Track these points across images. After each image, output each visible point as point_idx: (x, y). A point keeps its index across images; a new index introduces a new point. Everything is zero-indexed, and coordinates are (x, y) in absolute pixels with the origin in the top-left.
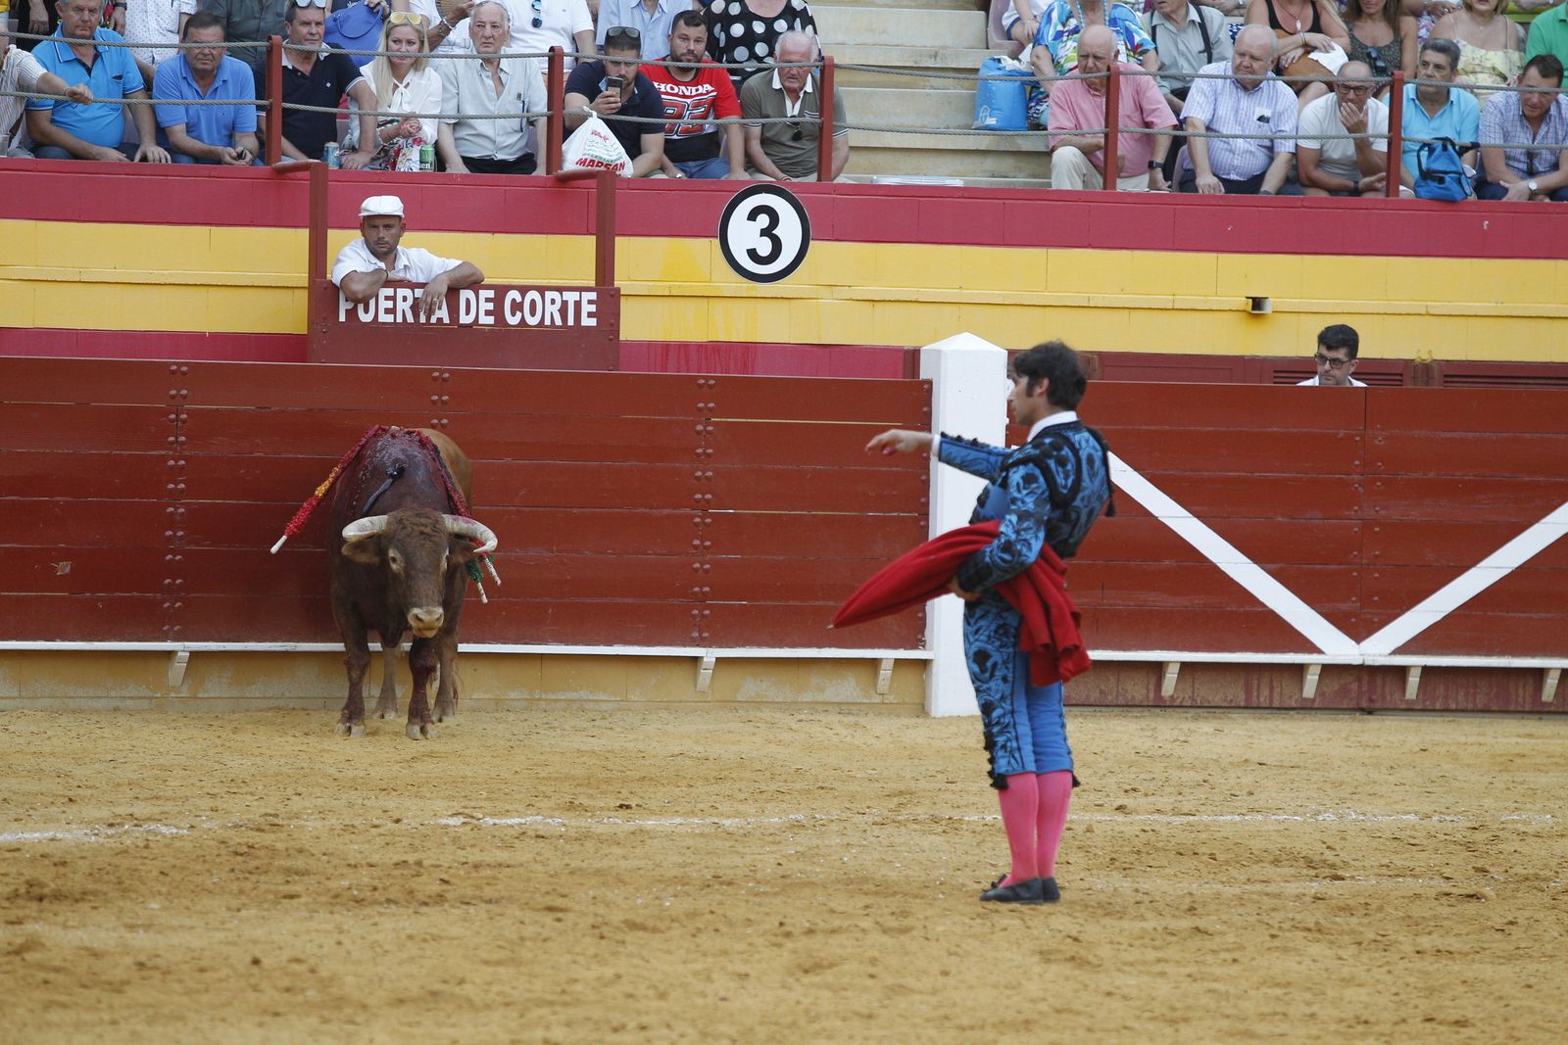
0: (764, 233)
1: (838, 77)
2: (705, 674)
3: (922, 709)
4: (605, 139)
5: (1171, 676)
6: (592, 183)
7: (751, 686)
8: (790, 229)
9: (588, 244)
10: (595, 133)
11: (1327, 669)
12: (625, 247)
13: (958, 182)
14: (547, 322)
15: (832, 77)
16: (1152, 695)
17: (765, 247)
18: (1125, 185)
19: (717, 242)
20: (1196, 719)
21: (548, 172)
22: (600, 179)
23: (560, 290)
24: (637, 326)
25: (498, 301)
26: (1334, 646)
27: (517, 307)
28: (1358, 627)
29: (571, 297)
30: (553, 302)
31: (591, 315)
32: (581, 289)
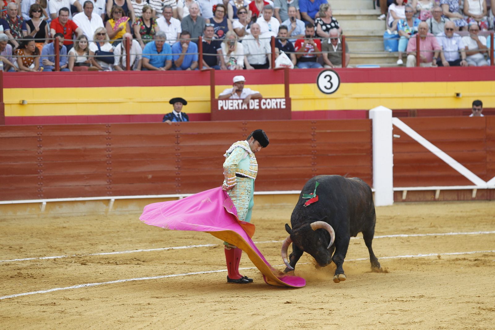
0: (329, 81)
1: (346, 39)
4: (286, 59)
5: (438, 194)
6: (283, 71)
8: (335, 80)
9: (282, 87)
10: (283, 57)
11: (479, 190)
12: (292, 87)
13: (379, 67)
14: (273, 107)
15: (344, 40)
16: (433, 198)
17: (329, 85)
18: (423, 65)
19: (316, 85)
20: (445, 204)
21: (272, 68)
22: (285, 69)
23: (276, 99)
24: (295, 107)
25: (260, 102)
26: (480, 184)
27: (264, 104)
28: (486, 178)
29: (278, 101)
30: (274, 102)
31: (284, 105)
32: (281, 98)
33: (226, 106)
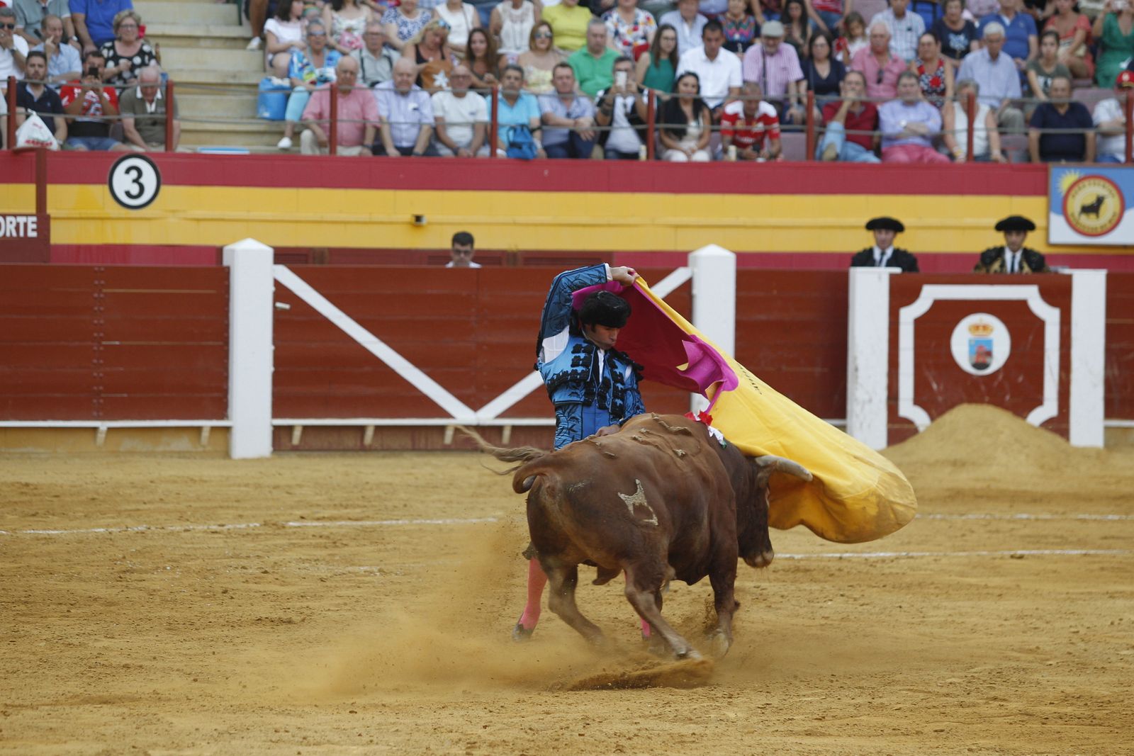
0: (136, 181)
1: (176, 89)
2: (101, 437)
3: (227, 454)
4: (41, 128)
5: (369, 434)
6: (33, 154)
7: (128, 443)
8: (149, 178)
9: (31, 189)
10: (35, 125)
11: (458, 428)
12: (53, 190)
13: (247, 153)
14: (8, 234)
15: (172, 90)
16: (359, 444)
17: (135, 190)
18: (343, 151)
19: (106, 187)
20: (384, 457)
21: (9, 147)
22: (38, 150)
23: (15, 216)
24: (60, 235)
26: (461, 414)
28: (475, 403)
29: (22, 220)
30: (11, 223)
31: (33, 230)
32: (27, 215)
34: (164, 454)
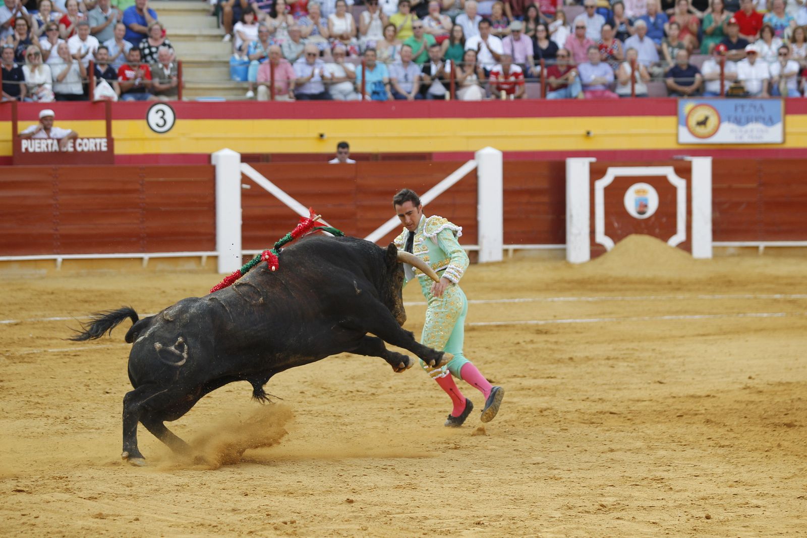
0: (162, 117)
1: (183, 65)
2: (145, 263)
3: (216, 270)
6: (103, 104)
7: (160, 266)
8: (169, 116)
9: (102, 124)
10: (104, 87)
12: (115, 124)
13: (224, 100)
14: (91, 150)
17: (161, 122)
18: (279, 98)
19: (145, 122)
22: (107, 102)
23: (94, 138)
24: (120, 149)
25: (74, 143)
27: (80, 145)
29: (98, 141)
30: (92, 143)
31: (105, 146)
32: (101, 138)
33: (31, 147)
34: (181, 272)
